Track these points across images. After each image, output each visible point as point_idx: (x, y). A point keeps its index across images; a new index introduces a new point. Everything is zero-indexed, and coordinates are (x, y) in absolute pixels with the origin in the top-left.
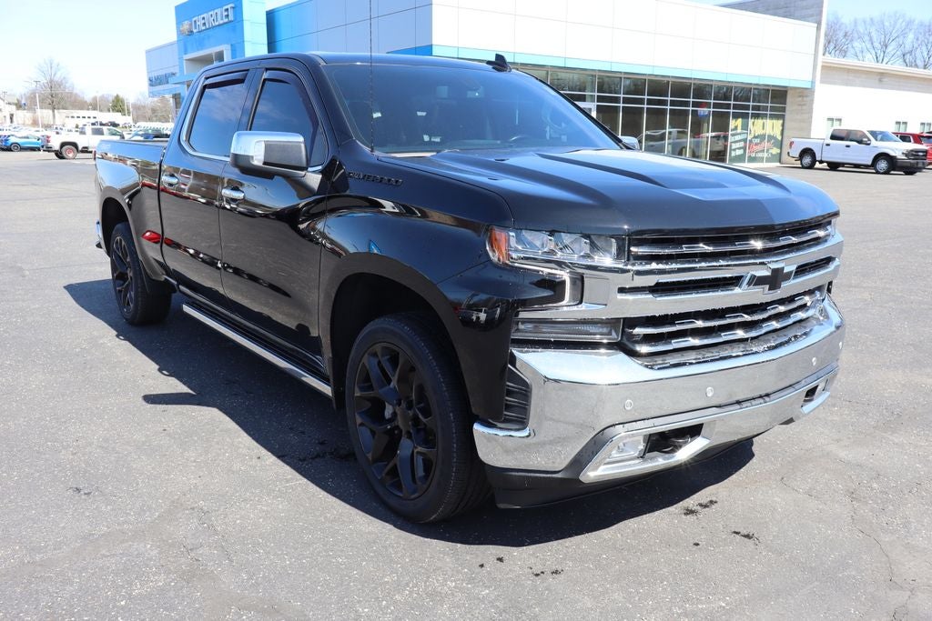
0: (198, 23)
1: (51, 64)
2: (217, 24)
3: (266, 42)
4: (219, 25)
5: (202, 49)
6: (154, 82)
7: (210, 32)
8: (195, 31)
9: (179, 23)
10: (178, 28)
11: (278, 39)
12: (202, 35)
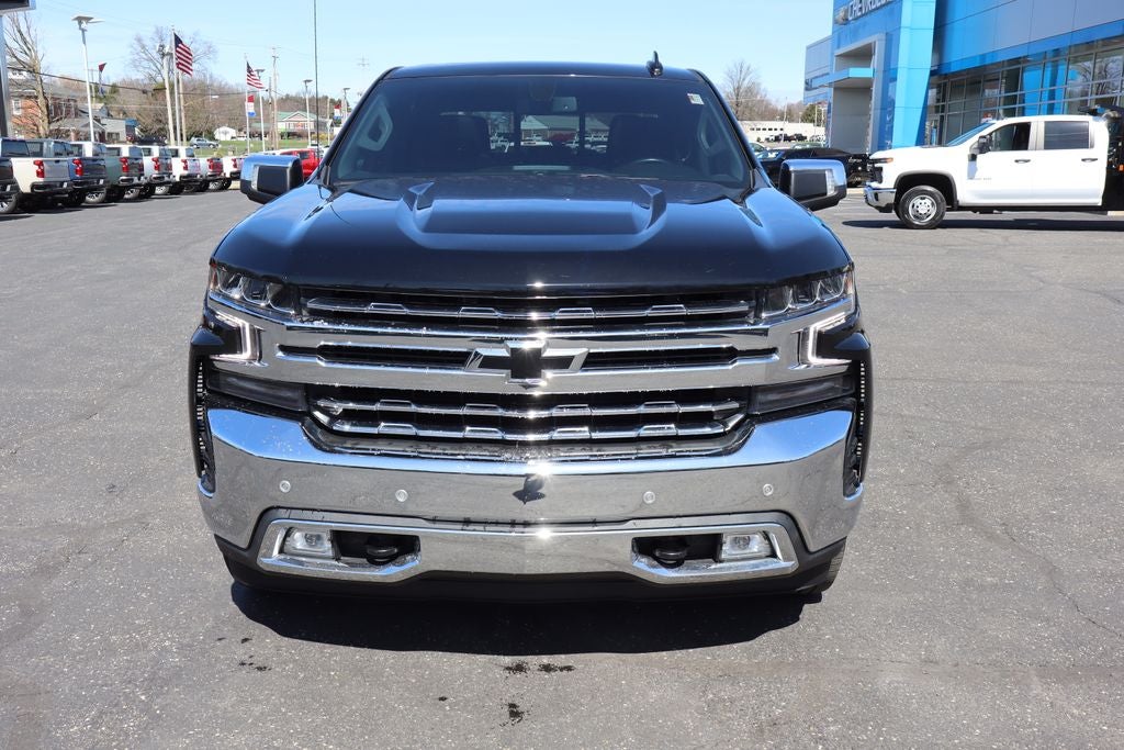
0: (855, 8)
1: (741, 67)
2: (874, 7)
3: (933, 27)
4: (877, 8)
5: (856, 40)
6: (808, 86)
7: (866, 19)
8: (850, 18)
9: (836, 10)
10: (834, 16)
11: (949, 20)
12: (858, 23)
